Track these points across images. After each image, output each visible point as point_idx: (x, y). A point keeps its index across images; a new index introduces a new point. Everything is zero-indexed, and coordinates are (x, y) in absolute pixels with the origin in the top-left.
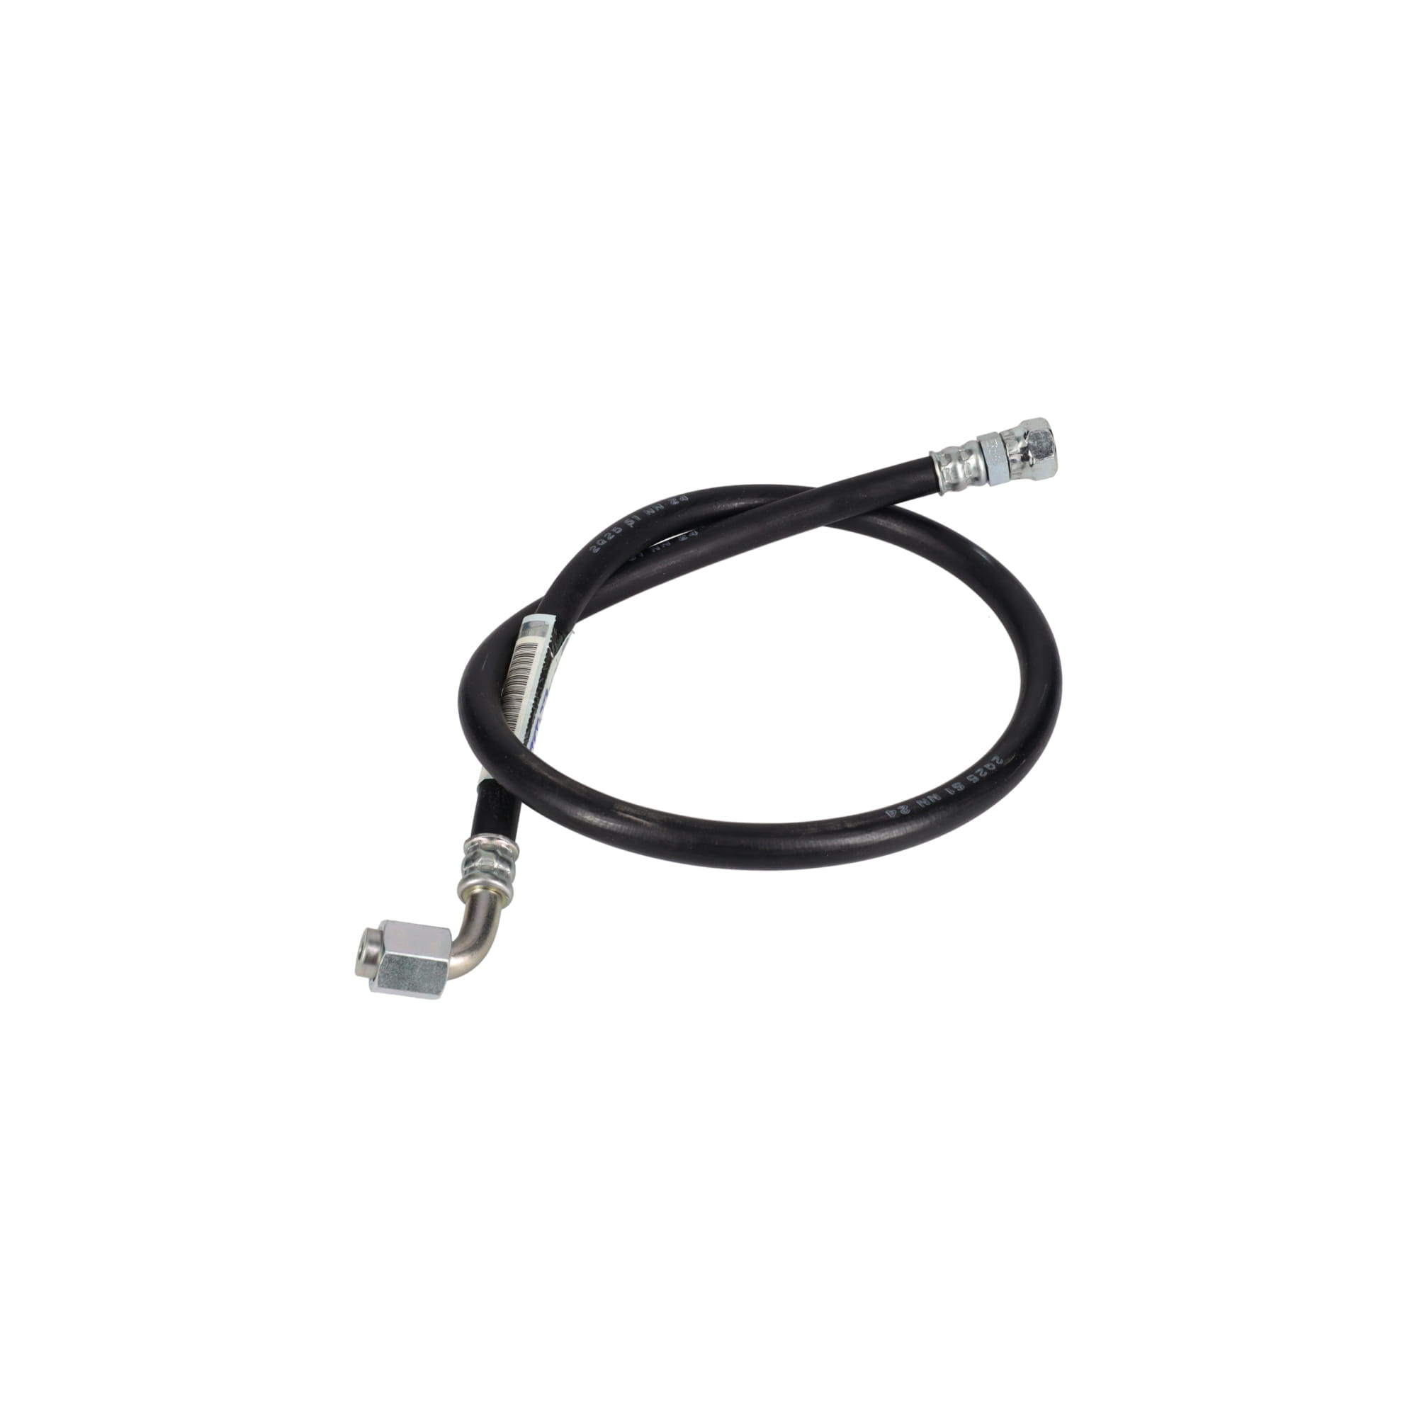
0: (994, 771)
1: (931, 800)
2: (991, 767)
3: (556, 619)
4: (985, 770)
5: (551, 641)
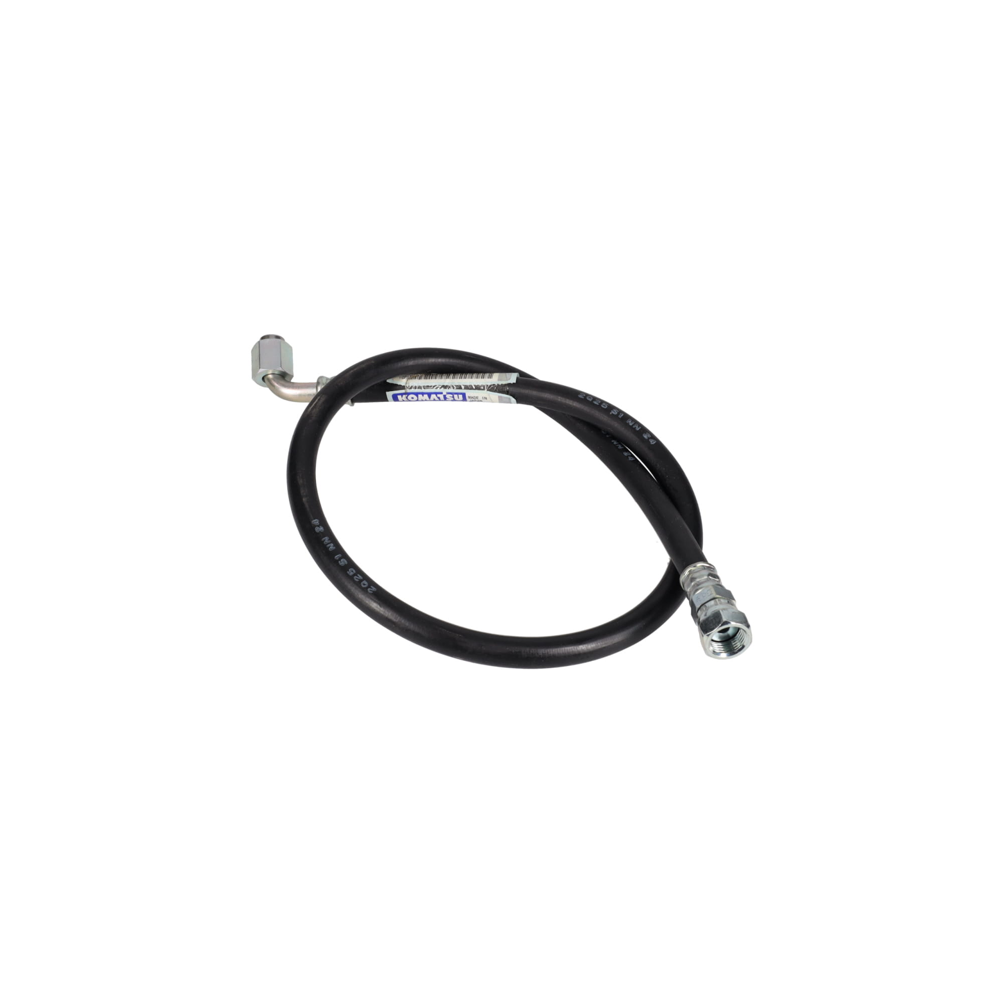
3: (514, 383)
5: (496, 385)
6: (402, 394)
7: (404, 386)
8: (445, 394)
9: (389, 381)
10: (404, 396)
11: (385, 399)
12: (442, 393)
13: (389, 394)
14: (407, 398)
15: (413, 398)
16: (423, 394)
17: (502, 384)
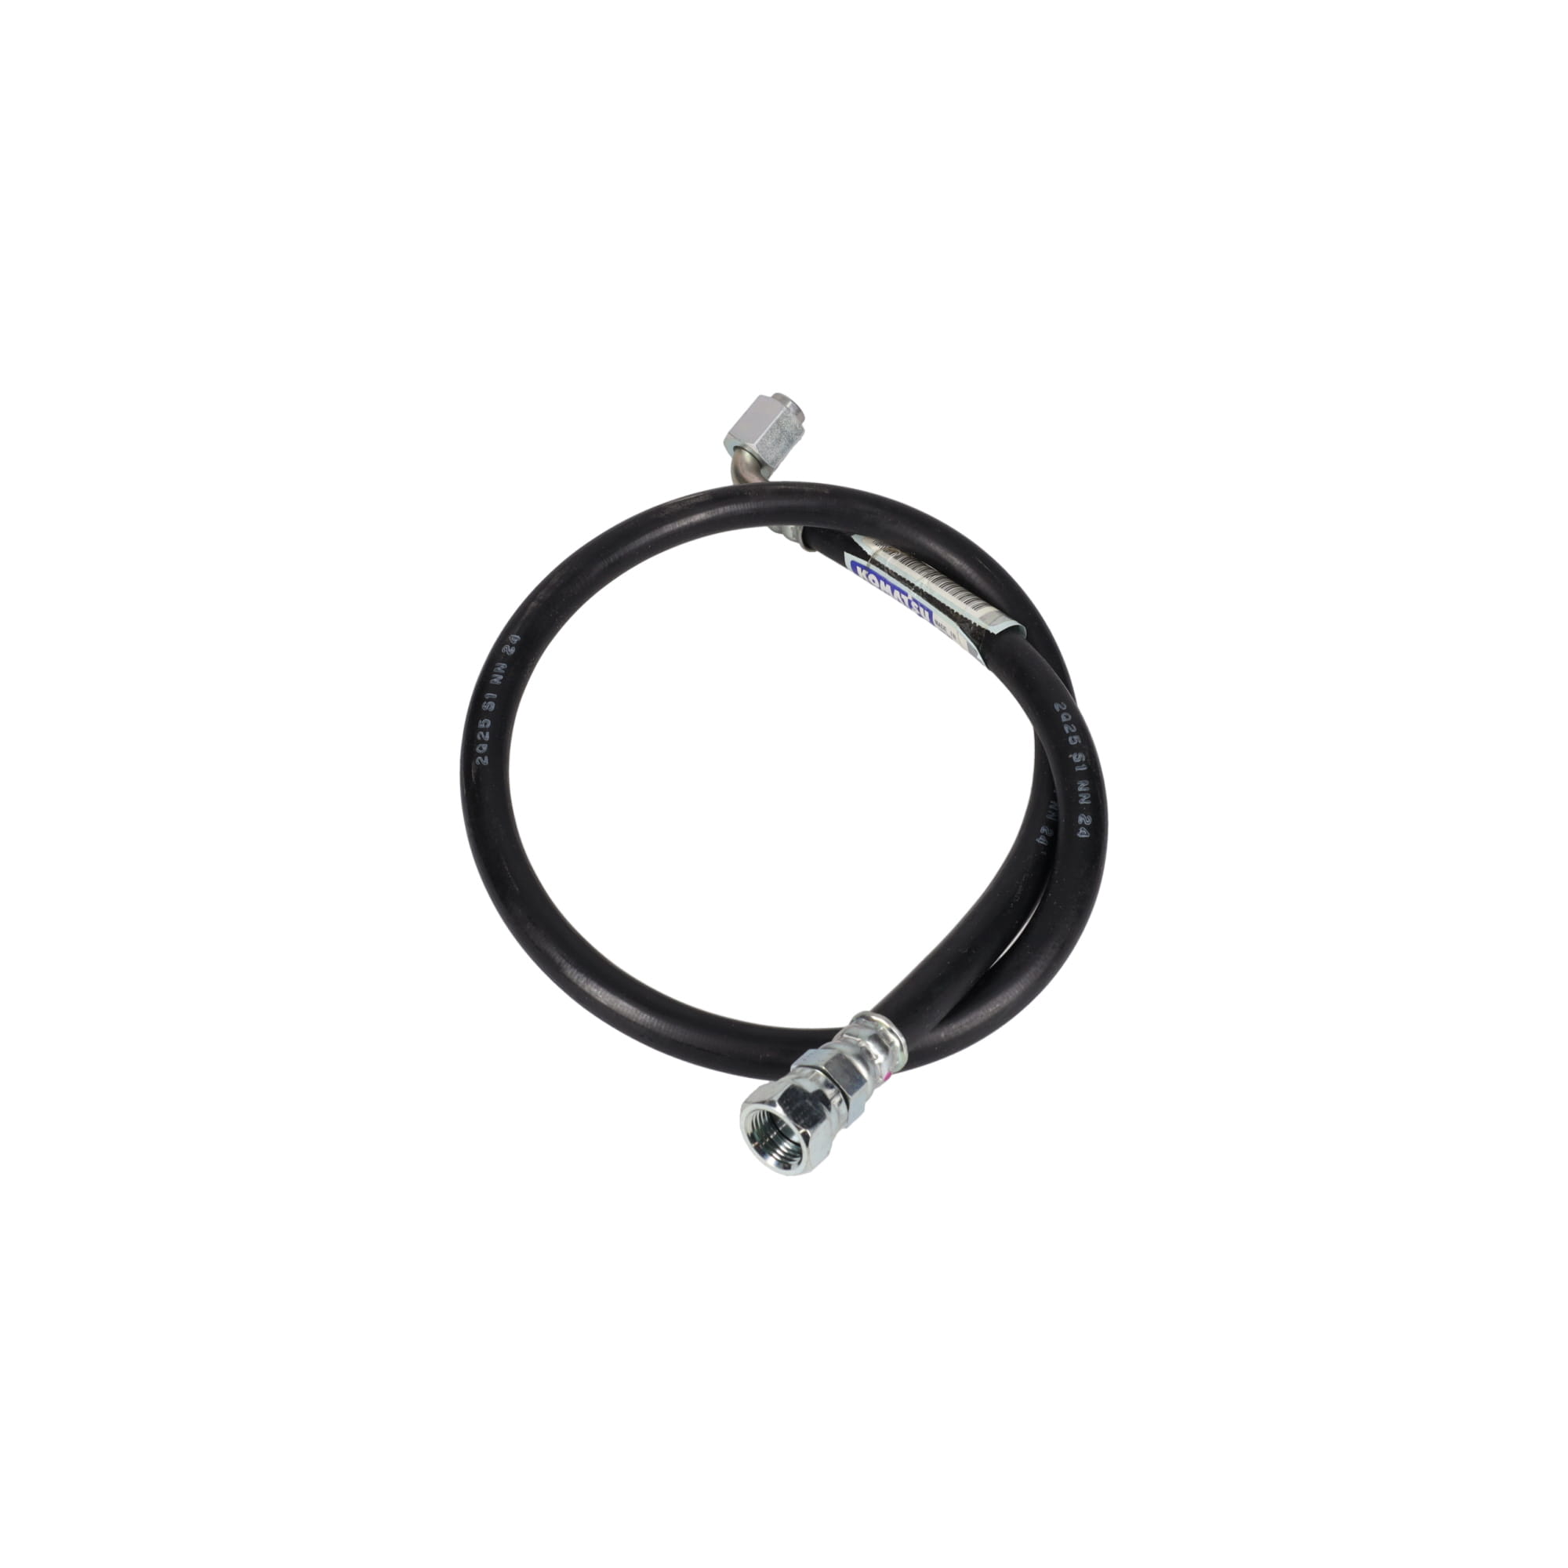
0: (476, 747)
1: (496, 675)
2: (481, 748)
3: (993, 634)
4: (483, 741)
6: (863, 568)
7: (869, 557)
8: (911, 599)
9: (857, 538)
10: (865, 572)
11: (841, 561)
12: (906, 595)
13: (849, 557)
14: (867, 576)
15: (874, 581)
16: (886, 582)
17: (979, 627)
